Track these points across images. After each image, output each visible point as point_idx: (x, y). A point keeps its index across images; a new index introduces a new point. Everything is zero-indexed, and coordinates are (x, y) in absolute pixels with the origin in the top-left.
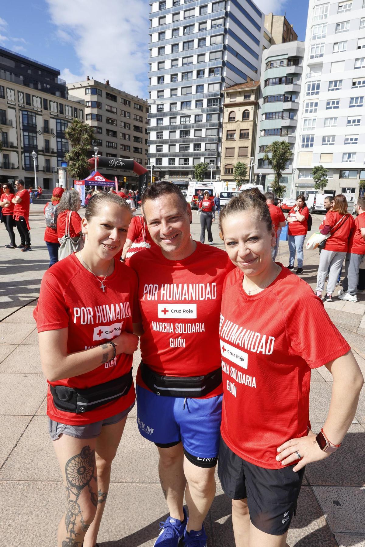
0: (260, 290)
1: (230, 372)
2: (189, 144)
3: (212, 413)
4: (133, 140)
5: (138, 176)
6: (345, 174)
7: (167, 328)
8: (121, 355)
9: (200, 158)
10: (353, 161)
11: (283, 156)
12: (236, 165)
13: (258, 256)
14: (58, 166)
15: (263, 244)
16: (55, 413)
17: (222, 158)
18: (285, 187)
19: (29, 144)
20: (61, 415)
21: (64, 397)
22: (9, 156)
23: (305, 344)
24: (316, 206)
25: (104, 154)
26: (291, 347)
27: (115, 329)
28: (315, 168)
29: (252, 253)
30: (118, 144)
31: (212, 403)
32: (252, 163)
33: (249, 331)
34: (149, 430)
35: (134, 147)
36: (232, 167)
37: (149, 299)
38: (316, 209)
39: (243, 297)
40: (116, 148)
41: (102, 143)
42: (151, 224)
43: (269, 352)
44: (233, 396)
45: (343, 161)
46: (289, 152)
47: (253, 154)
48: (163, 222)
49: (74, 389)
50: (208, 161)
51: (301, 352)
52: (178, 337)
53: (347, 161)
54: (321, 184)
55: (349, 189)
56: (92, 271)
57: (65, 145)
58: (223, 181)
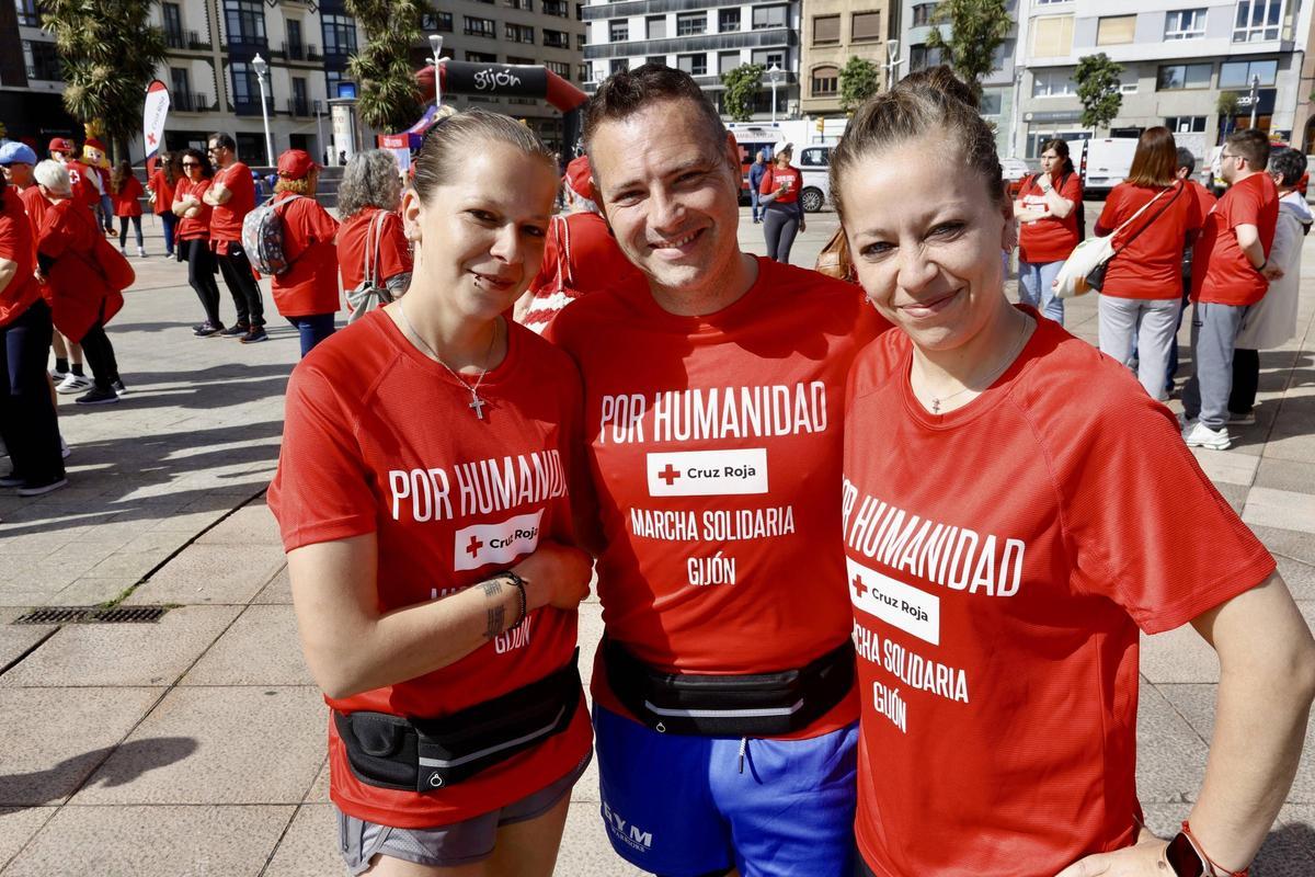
0: (970, 396)
1: (882, 655)
2: (705, 12)
3: (825, 782)
4: (541, 11)
5: (560, 114)
6: (1175, 77)
7: (678, 526)
8: (542, 609)
9: (738, 53)
10: (1197, 35)
11: (985, 33)
12: (844, 67)
13: (965, 281)
14: (329, 97)
15: (981, 245)
16: (354, 794)
17: (803, 48)
18: (994, 126)
19: (243, 36)
20: (372, 800)
21: (378, 744)
22: (190, 72)
23: (1124, 558)
24: (1088, 176)
25: (460, 54)
26: (1077, 568)
27: (519, 534)
28: (1084, 60)
29: (945, 274)
30: (498, 24)
31: (825, 750)
32: (892, 58)
33: (940, 527)
34: (639, 839)
35: (545, 31)
36: (834, 74)
37: (619, 441)
38: (1088, 184)
39: (917, 424)
40: (494, 36)
41: (451, 20)
42: (618, 199)
43: (1008, 587)
44: (897, 729)
45: (1166, 37)
46: (1005, 19)
47: (894, 32)
48: (656, 190)
49: (408, 720)
50: (762, 59)
51: (1111, 585)
52: (712, 555)
53: (1179, 36)
54: (1100, 110)
55: (1186, 120)
56: (441, 356)
57: (346, 32)
58: (807, 118)
